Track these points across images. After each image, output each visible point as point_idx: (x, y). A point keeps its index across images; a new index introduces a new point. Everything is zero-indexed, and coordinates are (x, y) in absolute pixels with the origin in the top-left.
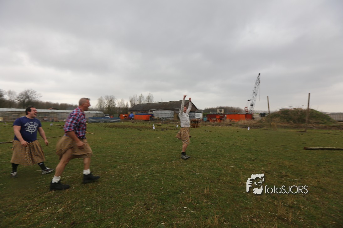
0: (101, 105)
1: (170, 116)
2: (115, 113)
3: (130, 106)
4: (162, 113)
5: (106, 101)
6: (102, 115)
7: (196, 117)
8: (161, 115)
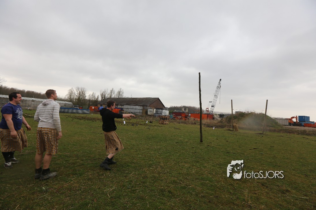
0: (71, 96)
1: (138, 111)
2: (84, 105)
3: (100, 99)
4: (132, 108)
5: (76, 92)
6: (71, 106)
7: (163, 114)
8: (130, 109)
